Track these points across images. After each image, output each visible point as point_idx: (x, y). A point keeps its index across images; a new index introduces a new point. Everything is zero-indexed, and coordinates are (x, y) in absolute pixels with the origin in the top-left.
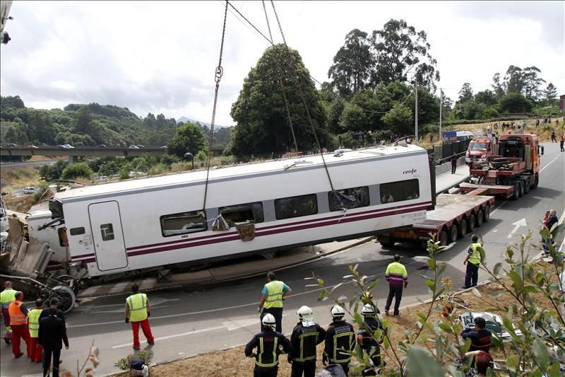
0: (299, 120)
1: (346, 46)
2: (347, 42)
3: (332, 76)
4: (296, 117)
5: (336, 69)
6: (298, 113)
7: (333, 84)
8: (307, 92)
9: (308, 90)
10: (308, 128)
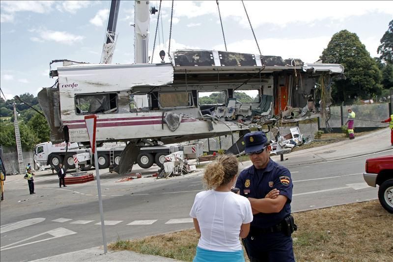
0: (360, 80)
1: (389, 31)
2: (390, 27)
3: (380, 52)
4: (358, 78)
5: (383, 48)
6: (359, 74)
7: (381, 57)
8: (365, 60)
9: (366, 59)
10: (367, 84)
